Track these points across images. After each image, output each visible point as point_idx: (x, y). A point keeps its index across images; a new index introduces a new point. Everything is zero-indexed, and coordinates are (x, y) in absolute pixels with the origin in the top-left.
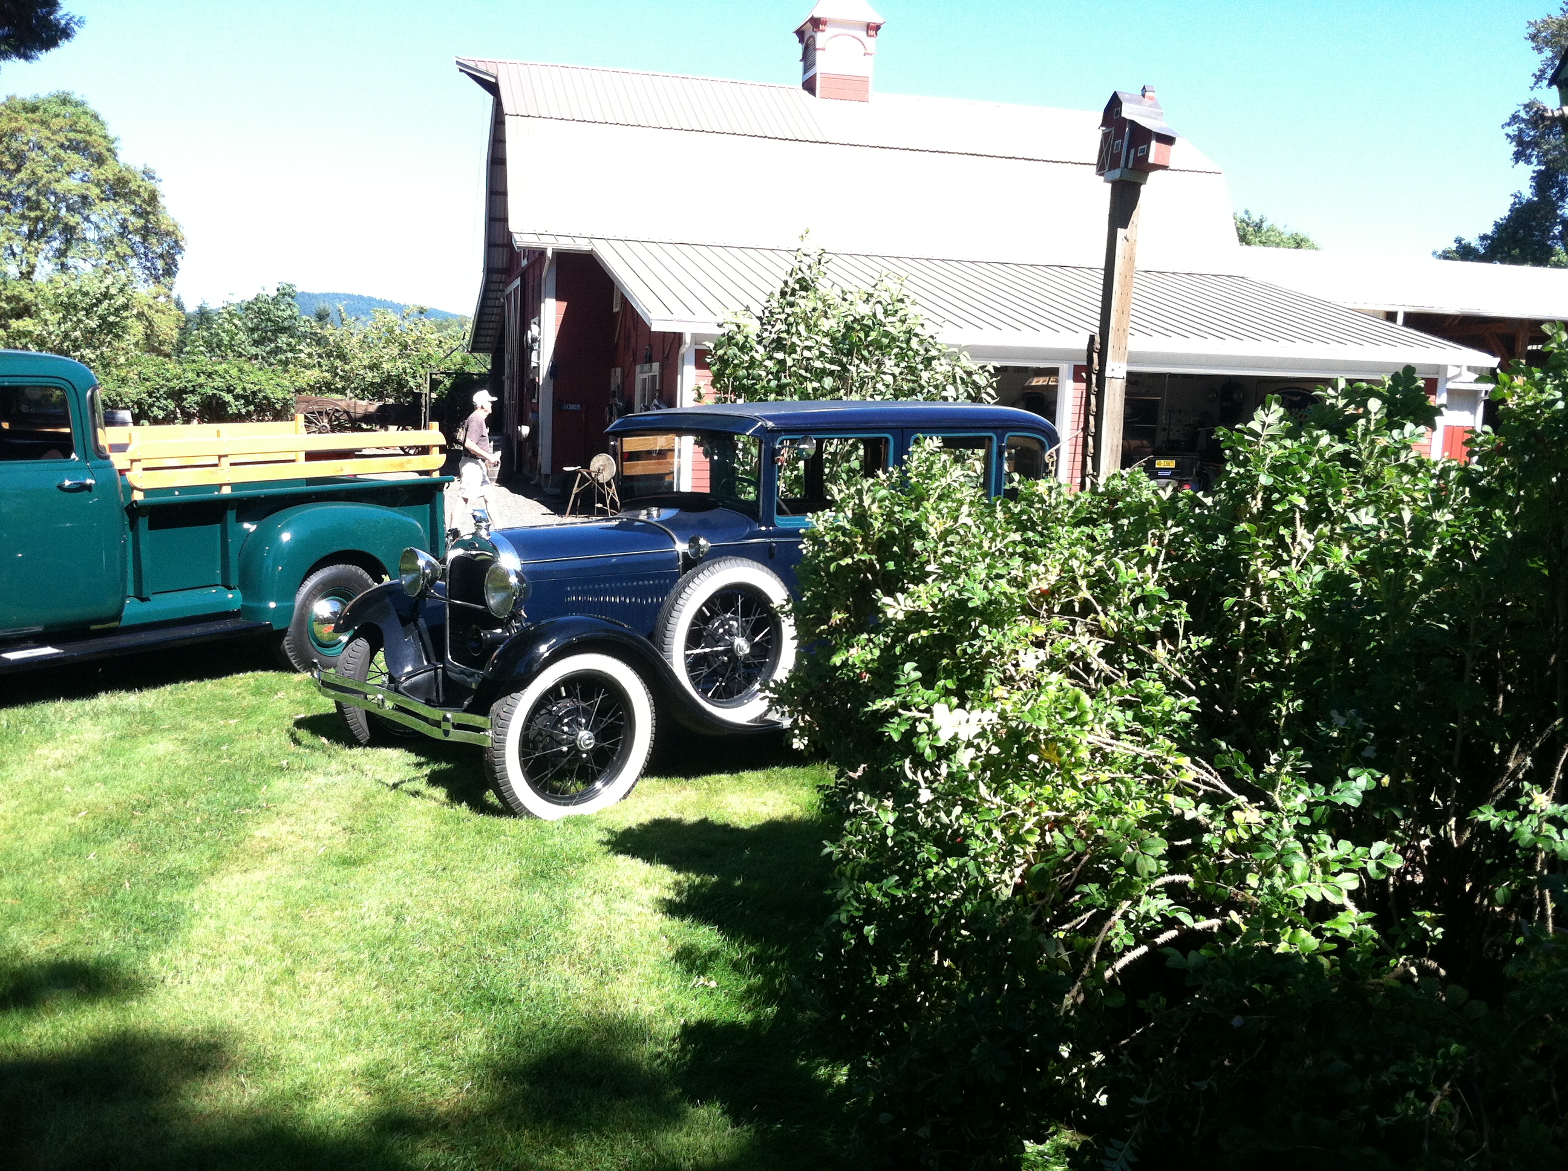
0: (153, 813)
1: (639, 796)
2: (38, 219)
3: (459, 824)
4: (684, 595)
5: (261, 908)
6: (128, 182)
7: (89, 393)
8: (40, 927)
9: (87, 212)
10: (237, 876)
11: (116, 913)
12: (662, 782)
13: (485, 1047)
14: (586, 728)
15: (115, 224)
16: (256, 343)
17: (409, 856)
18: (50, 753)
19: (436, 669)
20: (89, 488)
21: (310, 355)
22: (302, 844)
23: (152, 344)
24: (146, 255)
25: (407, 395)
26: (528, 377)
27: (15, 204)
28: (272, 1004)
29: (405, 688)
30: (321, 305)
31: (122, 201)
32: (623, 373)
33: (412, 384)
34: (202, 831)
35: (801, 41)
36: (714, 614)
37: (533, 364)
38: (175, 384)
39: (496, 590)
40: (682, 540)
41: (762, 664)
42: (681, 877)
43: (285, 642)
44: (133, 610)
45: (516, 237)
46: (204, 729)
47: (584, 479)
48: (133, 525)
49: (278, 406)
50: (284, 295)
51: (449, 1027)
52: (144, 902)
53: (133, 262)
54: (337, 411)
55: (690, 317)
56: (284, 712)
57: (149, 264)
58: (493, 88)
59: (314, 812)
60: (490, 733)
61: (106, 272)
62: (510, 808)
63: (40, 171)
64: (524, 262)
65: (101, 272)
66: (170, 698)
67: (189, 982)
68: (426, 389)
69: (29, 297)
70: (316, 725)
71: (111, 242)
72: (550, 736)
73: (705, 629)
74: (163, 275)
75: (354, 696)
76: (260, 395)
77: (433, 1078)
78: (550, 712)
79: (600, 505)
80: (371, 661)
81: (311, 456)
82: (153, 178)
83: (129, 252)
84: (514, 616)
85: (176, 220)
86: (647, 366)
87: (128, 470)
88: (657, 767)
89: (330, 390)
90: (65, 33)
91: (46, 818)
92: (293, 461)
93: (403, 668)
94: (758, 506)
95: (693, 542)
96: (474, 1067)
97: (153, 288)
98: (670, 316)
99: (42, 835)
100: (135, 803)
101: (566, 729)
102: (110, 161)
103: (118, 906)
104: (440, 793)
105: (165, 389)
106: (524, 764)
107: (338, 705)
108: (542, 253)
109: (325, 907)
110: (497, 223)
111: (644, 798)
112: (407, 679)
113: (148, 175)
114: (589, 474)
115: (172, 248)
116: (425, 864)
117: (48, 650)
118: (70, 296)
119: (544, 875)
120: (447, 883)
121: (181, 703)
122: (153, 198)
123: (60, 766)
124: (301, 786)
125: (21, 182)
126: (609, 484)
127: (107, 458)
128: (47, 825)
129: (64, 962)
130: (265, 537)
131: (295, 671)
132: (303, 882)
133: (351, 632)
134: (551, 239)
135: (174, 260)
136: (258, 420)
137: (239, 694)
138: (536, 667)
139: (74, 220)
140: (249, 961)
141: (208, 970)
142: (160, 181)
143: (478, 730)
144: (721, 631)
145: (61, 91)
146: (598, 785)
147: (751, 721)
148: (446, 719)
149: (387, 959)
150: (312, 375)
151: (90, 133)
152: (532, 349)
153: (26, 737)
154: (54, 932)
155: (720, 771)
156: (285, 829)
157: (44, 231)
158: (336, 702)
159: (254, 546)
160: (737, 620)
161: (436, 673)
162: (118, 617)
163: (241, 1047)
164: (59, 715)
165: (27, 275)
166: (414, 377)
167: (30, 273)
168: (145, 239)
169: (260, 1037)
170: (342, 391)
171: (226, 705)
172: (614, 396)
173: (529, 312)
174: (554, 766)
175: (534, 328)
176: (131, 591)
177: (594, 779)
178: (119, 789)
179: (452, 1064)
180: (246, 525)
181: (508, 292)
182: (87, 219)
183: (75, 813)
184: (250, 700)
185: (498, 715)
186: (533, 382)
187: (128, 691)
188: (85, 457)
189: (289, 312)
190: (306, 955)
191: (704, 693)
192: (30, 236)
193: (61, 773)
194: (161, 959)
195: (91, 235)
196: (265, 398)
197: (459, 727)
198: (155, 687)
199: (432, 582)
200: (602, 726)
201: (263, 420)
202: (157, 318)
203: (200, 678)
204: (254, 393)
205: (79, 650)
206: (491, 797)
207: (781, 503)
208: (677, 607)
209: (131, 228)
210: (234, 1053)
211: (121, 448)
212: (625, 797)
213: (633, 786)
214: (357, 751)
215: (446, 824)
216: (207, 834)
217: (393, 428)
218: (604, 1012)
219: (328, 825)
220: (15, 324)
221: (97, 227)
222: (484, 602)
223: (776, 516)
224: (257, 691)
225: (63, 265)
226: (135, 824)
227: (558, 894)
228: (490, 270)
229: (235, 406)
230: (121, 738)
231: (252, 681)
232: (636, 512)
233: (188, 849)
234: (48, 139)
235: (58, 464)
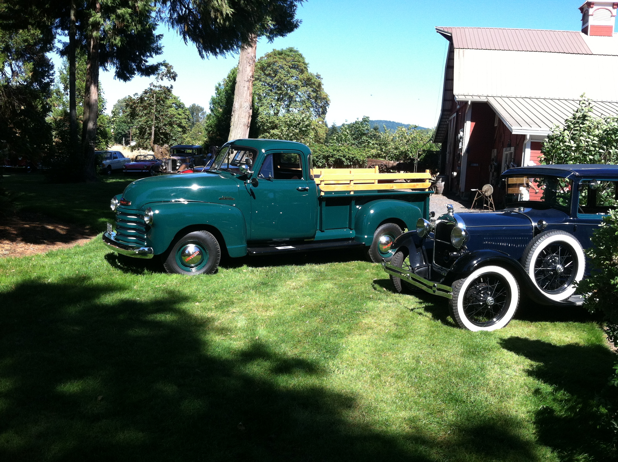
0: (327, 309)
1: (511, 327)
2: (281, 94)
3: (438, 328)
4: (535, 245)
5: (367, 349)
6: (311, 80)
7: (308, 156)
8: (292, 345)
9: (297, 91)
10: (358, 337)
11: (316, 344)
12: (521, 322)
13: (455, 418)
14: (491, 296)
15: (306, 95)
16: (354, 139)
17: (420, 338)
18: (291, 283)
19: (428, 266)
20: (307, 190)
21: (373, 144)
22: (380, 328)
23: (317, 139)
24: (316, 106)
25: (408, 160)
26: (457, 153)
27: (274, 89)
28: (373, 387)
29: (416, 272)
30: (376, 125)
31: (309, 87)
32: (497, 151)
33: (411, 155)
34: (344, 318)
35: (582, 12)
36: (548, 254)
37: (460, 148)
38: (325, 153)
39: (456, 237)
40: (535, 221)
41: (568, 277)
42: (533, 363)
43: (369, 251)
44: (319, 235)
45: (456, 97)
46: (342, 280)
47: (479, 194)
48: (320, 204)
49: (361, 163)
50: (365, 121)
51: (440, 408)
52: (326, 341)
53: (312, 109)
54: (382, 165)
55: (529, 128)
56: (369, 277)
57: (317, 110)
58: (450, 38)
59: (383, 316)
60: (452, 294)
61: (303, 113)
62: (458, 324)
63: (282, 76)
64: (458, 107)
65: (301, 113)
66: (329, 268)
67: (343, 374)
68: (416, 157)
69: (277, 122)
70: (381, 283)
71: (305, 102)
72: (476, 298)
73: (543, 260)
74: (321, 114)
75: (397, 273)
76: (355, 159)
77: (434, 427)
78: (476, 288)
79: (485, 205)
80: (403, 261)
81: (380, 182)
82: (320, 78)
83: (311, 106)
84: (463, 248)
85: (327, 93)
86: (508, 149)
87: (320, 184)
88: (518, 316)
89: (380, 157)
90: (296, 26)
91: (291, 306)
92: (373, 183)
93: (416, 264)
94: (570, 209)
95: (540, 222)
96: (451, 425)
97: (318, 119)
98: (521, 128)
99: (290, 312)
100: (320, 305)
101: (482, 295)
102: (306, 72)
103: (317, 342)
104: (429, 315)
105: (322, 156)
106: (464, 307)
107: (391, 276)
108: (466, 102)
109: (390, 353)
110: (448, 92)
111: (513, 328)
112: (418, 269)
113: (318, 76)
114: (482, 192)
115: (325, 104)
116: (426, 342)
117: (291, 247)
118: (290, 122)
119: (474, 354)
120: (435, 351)
121: (333, 270)
122: (319, 85)
123: (294, 289)
124: (378, 305)
125: (276, 81)
126: (490, 197)
127: (313, 179)
128: (292, 309)
129: (300, 359)
130: (365, 211)
131: (372, 262)
132: (381, 342)
133: (397, 249)
134: (471, 97)
135: (326, 108)
136: (353, 168)
137: (353, 269)
138: (472, 269)
139: (292, 94)
140: (364, 369)
141: (349, 370)
142: (322, 79)
143: (447, 292)
144: (551, 261)
145: (290, 47)
146: (495, 320)
147: (562, 301)
148: (434, 286)
149: (414, 377)
150: (374, 152)
151: (299, 62)
152: (460, 141)
153: (283, 277)
154: (296, 348)
155: (546, 320)
156: (373, 321)
157: (283, 98)
158: (390, 275)
159: (361, 214)
160: (558, 257)
161: (428, 268)
162: (314, 237)
163: (363, 401)
164: (293, 270)
165: (276, 114)
166: (411, 153)
167: (278, 113)
168: (316, 101)
169: (370, 398)
170: (385, 157)
171: (349, 272)
172: (493, 161)
173: (460, 126)
174: (476, 310)
175: (461, 133)
176: (318, 228)
177: (493, 317)
178: (315, 299)
179: (442, 423)
180: (358, 207)
181: (450, 118)
182: (297, 94)
183: (301, 306)
184: (357, 271)
185: (455, 287)
186: (460, 155)
187: (315, 264)
188: (306, 179)
189: (366, 128)
190: (384, 370)
191: (541, 287)
192: (278, 100)
193: (295, 291)
194: (333, 363)
195: (298, 99)
196: (357, 160)
197: (439, 289)
198: (324, 264)
199: (429, 232)
200: (497, 296)
201: (355, 168)
202: (319, 130)
203: (339, 262)
204: (353, 158)
205: (301, 247)
206: (450, 319)
207: (580, 208)
208: (532, 249)
209: (311, 97)
210: (360, 403)
211: (318, 176)
212: (505, 326)
213: (509, 322)
214: (397, 295)
215: (433, 327)
216: (346, 319)
217: (402, 172)
218: (503, 413)
219: (388, 321)
220: (272, 131)
221: (300, 97)
222: (451, 242)
223: (578, 213)
224: (359, 268)
225: (288, 110)
226: (321, 312)
227: (480, 361)
228: (444, 110)
229: (346, 163)
230: (314, 281)
231: (357, 264)
232: (513, 209)
233: (340, 324)
234: (285, 64)
235: (298, 181)
